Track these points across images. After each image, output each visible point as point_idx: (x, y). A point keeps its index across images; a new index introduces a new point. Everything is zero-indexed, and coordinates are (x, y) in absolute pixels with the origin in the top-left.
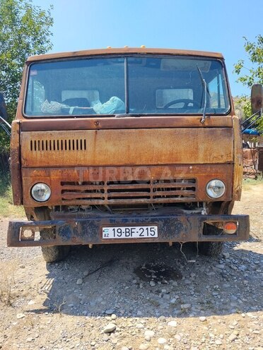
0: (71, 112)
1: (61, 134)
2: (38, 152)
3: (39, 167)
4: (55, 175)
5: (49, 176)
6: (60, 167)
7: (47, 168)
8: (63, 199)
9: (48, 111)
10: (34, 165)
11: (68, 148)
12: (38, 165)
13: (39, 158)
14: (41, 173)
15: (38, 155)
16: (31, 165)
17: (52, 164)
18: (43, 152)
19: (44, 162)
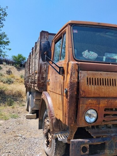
0: (104, 60)
1: (107, 74)
2: (93, 87)
3: (93, 97)
4: (103, 104)
5: (99, 104)
6: (106, 98)
7: (98, 98)
8: (104, 121)
9: (90, 58)
10: (89, 96)
11: (112, 84)
12: (92, 96)
13: (93, 90)
14: (94, 102)
15: (92, 88)
16: (87, 95)
17: (102, 95)
18: (96, 87)
19: (97, 94)
